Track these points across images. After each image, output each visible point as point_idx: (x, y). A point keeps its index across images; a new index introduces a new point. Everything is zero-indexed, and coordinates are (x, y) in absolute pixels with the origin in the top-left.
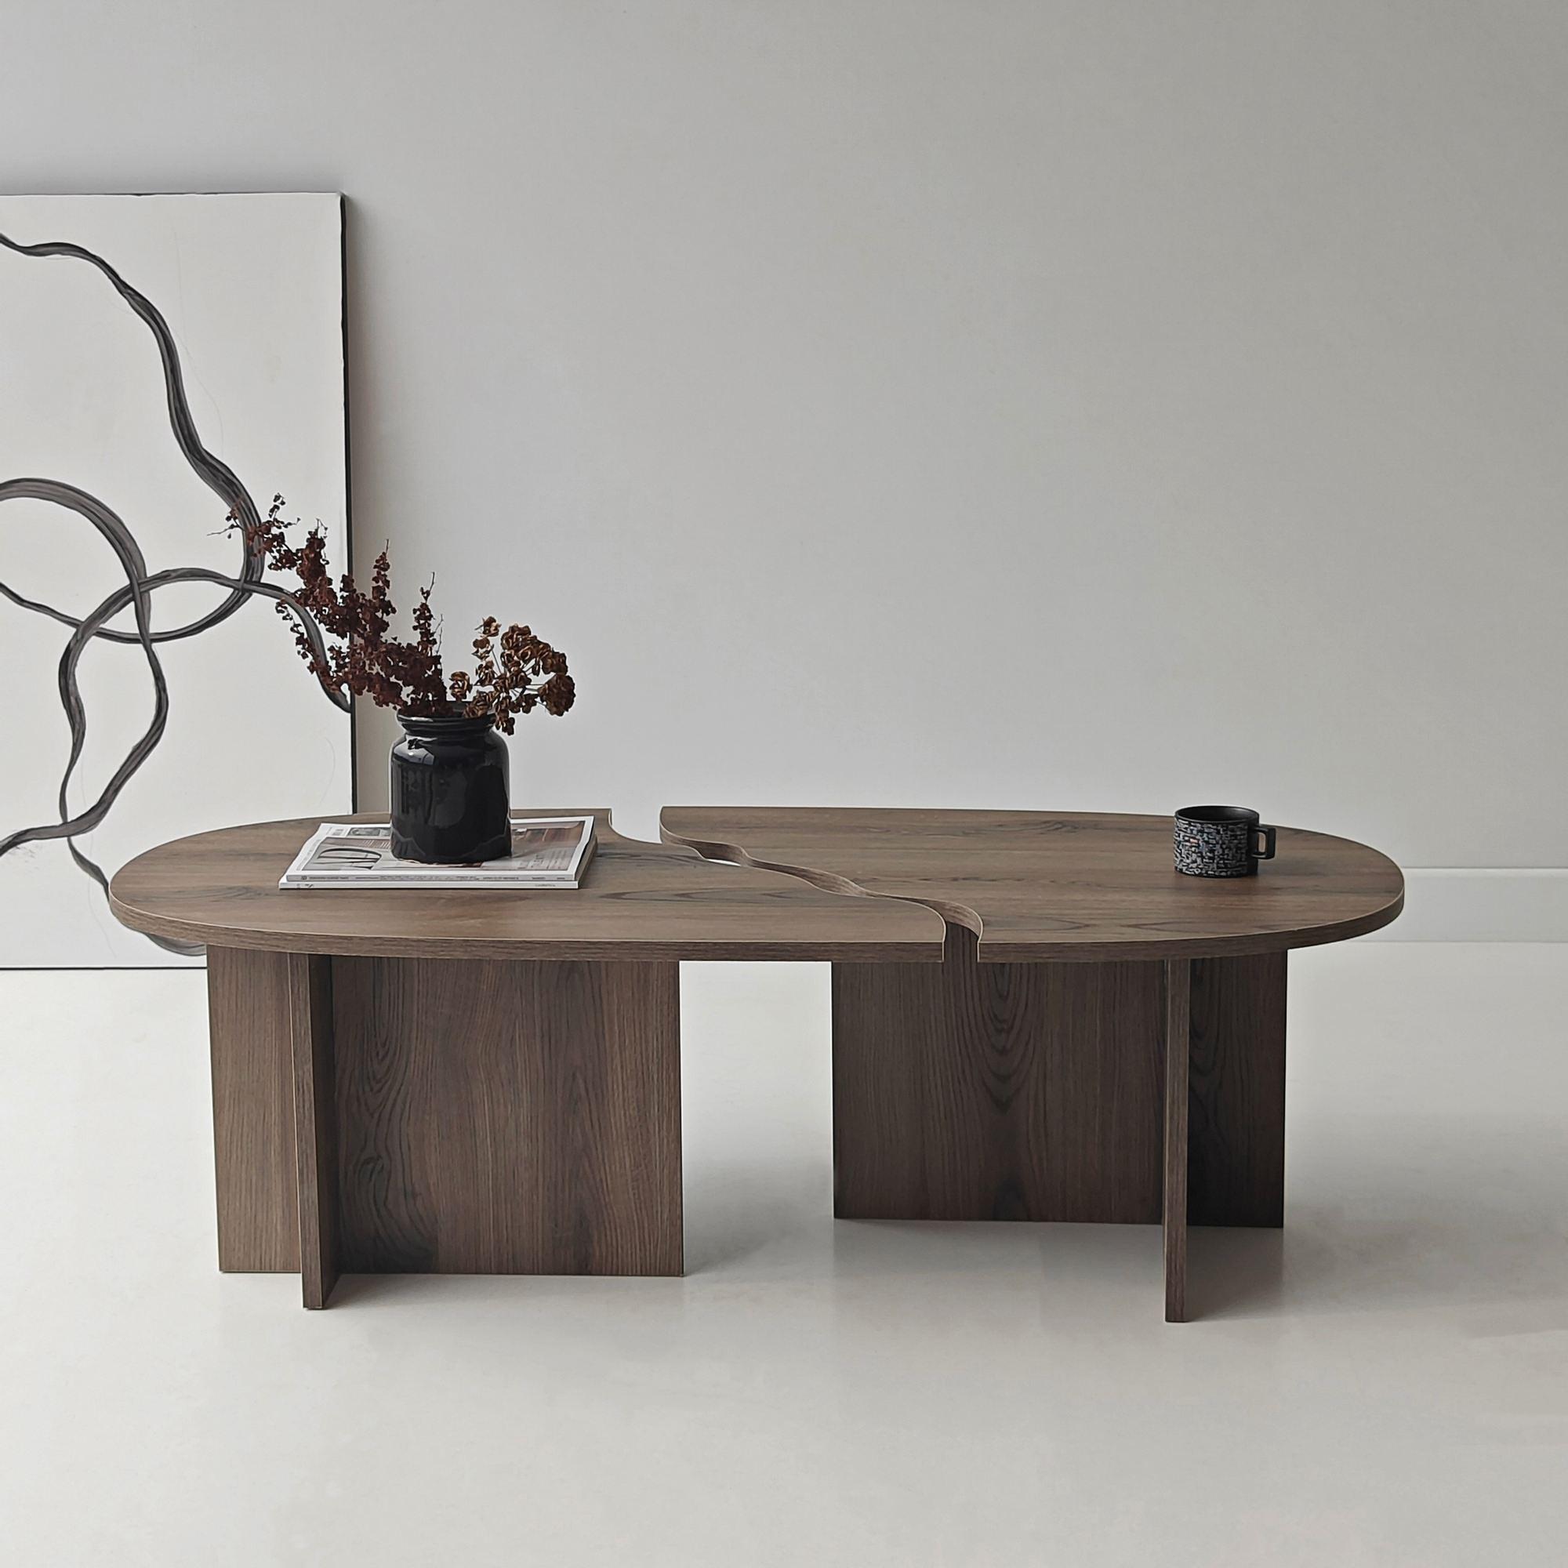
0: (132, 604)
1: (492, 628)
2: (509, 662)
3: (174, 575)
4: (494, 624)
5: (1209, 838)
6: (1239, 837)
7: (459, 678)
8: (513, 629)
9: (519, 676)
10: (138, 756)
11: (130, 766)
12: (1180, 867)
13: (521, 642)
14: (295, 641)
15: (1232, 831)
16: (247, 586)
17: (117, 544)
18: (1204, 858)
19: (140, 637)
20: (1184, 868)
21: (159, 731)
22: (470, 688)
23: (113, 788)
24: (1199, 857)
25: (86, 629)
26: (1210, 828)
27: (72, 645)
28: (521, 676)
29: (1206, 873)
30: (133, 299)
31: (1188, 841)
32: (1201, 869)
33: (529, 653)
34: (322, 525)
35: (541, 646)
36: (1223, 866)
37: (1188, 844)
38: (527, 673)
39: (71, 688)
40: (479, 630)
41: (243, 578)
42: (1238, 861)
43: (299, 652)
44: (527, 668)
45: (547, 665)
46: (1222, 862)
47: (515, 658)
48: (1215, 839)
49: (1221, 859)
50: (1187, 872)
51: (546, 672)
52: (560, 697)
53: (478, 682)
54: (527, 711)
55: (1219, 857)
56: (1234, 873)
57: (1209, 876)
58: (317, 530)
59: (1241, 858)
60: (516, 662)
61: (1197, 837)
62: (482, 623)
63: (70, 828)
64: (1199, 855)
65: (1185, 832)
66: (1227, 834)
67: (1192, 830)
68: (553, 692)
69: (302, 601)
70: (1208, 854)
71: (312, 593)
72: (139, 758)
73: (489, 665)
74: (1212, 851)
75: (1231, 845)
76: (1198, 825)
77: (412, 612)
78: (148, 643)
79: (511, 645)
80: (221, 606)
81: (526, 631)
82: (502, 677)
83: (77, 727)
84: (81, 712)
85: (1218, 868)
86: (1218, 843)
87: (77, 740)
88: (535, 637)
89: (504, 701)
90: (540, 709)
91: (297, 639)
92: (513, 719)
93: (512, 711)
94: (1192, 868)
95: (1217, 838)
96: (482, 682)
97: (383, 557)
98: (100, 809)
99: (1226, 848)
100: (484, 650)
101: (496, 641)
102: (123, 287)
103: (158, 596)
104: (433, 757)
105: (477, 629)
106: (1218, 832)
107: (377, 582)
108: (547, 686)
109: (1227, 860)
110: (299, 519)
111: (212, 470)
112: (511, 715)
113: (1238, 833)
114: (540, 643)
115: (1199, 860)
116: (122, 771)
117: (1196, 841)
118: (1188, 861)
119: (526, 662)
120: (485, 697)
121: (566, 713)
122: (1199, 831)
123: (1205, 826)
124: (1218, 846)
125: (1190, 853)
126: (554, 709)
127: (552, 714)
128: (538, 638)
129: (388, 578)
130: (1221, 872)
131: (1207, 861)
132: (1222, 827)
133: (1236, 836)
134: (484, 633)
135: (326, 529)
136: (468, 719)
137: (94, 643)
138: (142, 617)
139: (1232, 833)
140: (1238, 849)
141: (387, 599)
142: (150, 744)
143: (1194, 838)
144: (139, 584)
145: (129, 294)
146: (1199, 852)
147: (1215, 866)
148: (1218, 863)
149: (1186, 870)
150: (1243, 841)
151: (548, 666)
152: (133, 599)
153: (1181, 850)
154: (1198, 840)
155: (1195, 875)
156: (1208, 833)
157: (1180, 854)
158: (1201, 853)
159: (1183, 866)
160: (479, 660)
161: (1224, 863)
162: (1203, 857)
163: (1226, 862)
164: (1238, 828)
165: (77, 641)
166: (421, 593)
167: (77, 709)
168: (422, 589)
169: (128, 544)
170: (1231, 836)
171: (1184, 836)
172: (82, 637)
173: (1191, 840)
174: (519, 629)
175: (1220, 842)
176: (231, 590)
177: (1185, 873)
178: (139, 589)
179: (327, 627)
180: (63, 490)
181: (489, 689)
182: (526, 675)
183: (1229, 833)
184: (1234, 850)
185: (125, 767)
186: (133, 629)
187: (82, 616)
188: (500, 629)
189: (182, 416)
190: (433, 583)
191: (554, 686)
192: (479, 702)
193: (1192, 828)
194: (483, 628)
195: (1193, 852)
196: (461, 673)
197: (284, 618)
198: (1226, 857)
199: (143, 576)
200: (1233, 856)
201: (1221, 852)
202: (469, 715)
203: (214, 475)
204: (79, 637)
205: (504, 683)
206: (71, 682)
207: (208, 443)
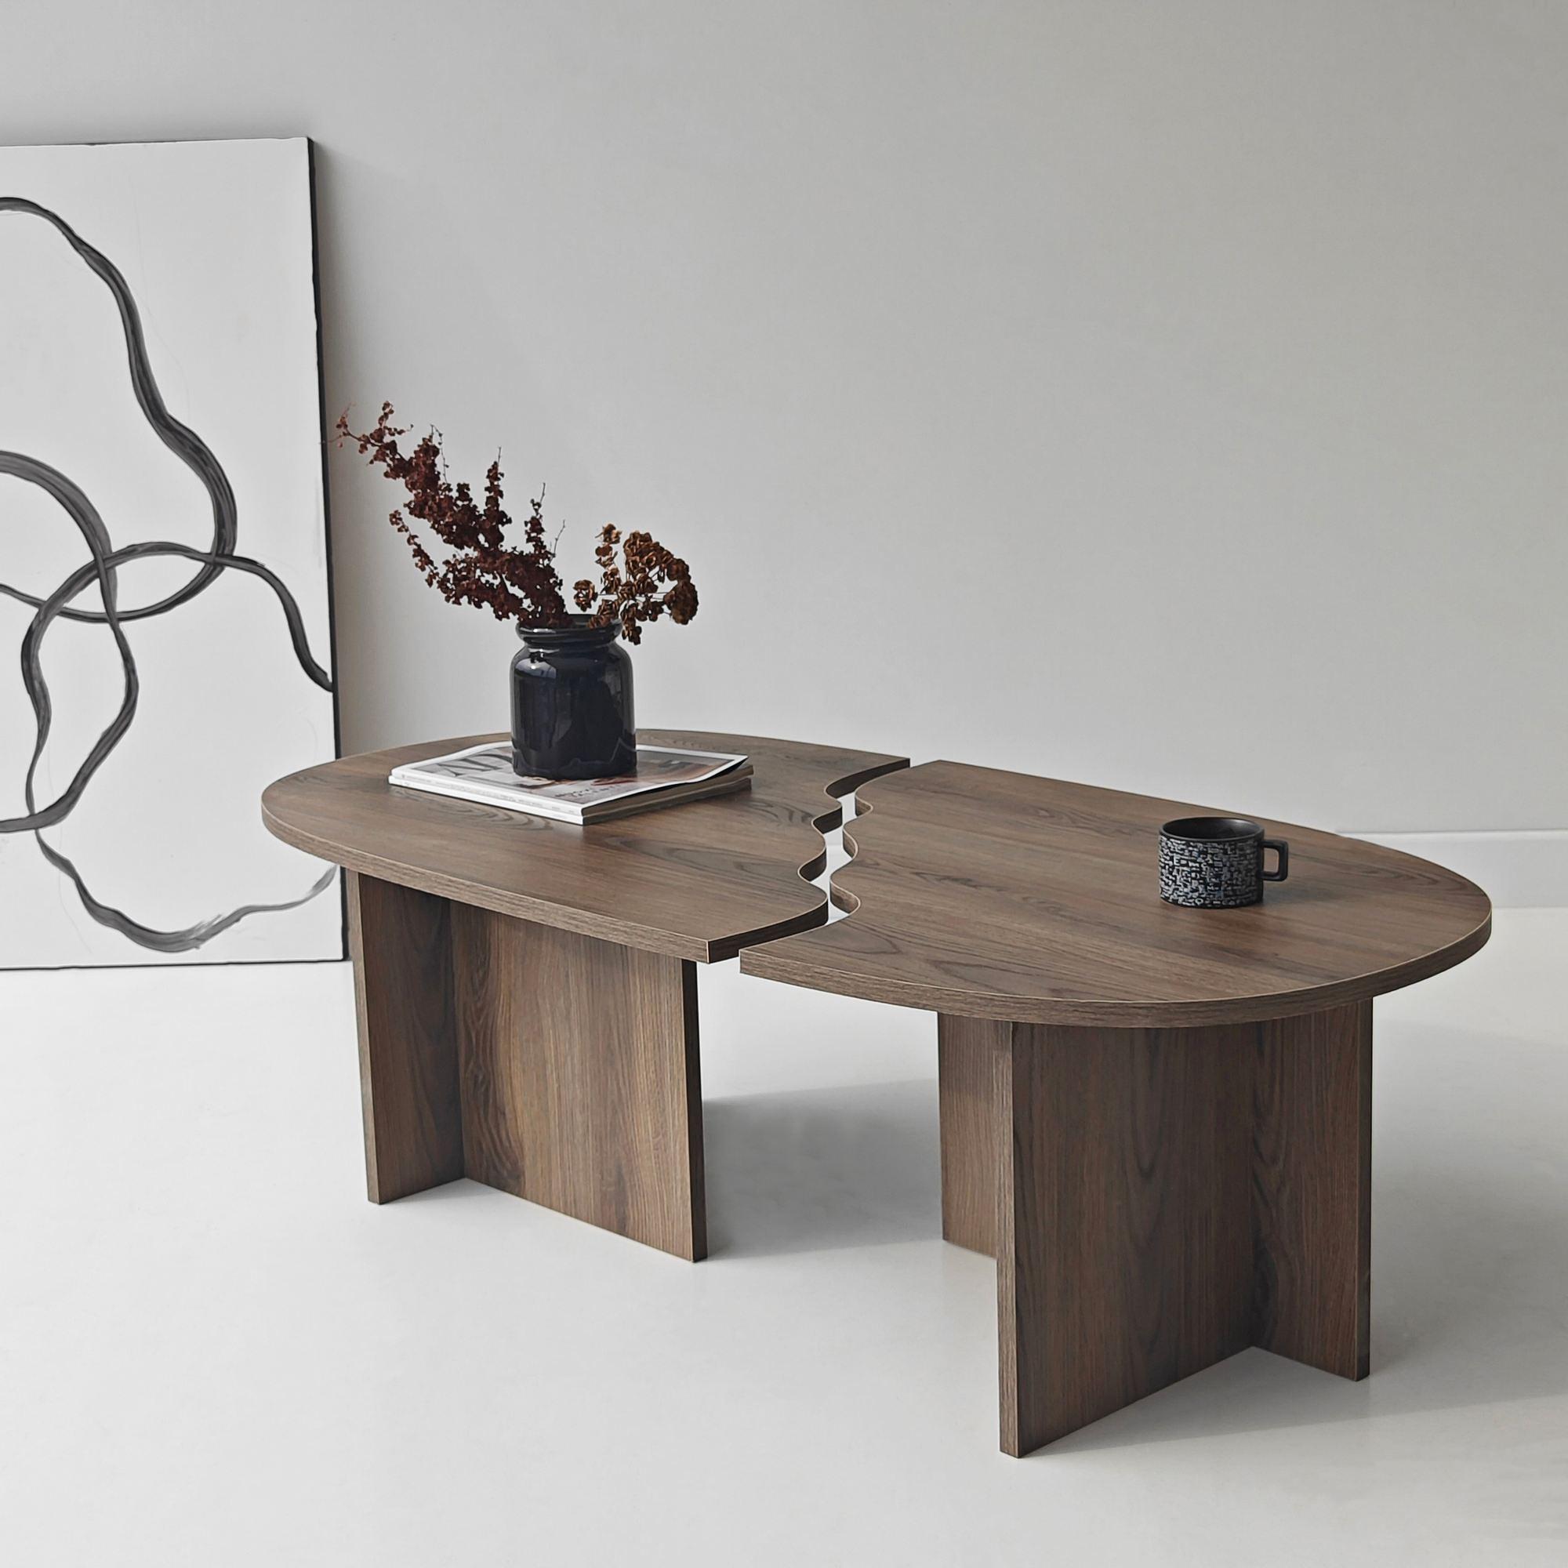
0: (97, 582)
1: (613, 536)
2: (635, 568)
3: (140, 549)
4: (615, 531)
5: (1214, 860)
6: (1248, 857)
7: (584, 587)
8: (635, 535)
9: (646, 583)
10: (109, 741)
11: (98, 754)
12: (1174, 896)
13: (644, 549)
14: (412, 553)
15: (1242, 849)
16: (218, 559)
17: (78, 516)
18: (1208, 884)
19: (106, 617)
20: (1180, 900)
21: (129, 717)
22: (595, 596)
23: (81, 777)
24: (1200, 884)
25: (49, 609)
26: (1215, 847)
27: (34, 626)
28: (648, 583)
29: (1211, 903)
30: (90, 256)
31: (1187, 865)
32: (1205, 899)
33: (654, 559)
34: (437, 431)
35: (665, 552)
36: (1231, 893)
37: (1185, 868)
38: (653, 579)
39: (34, 672)
40: (599, 538)
41: (215, 552)
42: (1247, 887)
43: (416, 565)
44: (653, 574)
45: (671, 571)
46: (1230, 888)
47: (640, 565)
48: (1221, 861)
49: (1229, 885)
50: (1184, 903)
51: (671, 579)
52: (684, 605)
53: (603, 590)
54: (654, 619)
55: (1226, 883)
56: (1244, 901)
57: (1214, 907)
58: (431, 437)
59: (1251, 883)
60: (642, 568)
61: (1199, 860)
62: (602, 531)
63: (37, 821)
64: (1201, 881)
65: (1182, 855)
66: (1235, 853)
67: (1190, 851)
68: (680, 599)
69: (417, 512)
70: (1214, 880)
71: (426, 504)
72: (110, 743)
73: (615, 572)
74: (1218, 876)
75: (1241, 867)
76: (1200, 845)
77: (524, 525)
78: (115, 621)
79: (635, 551)
80: (192, 582)
81: (646, 538)
82: (628, 584)
83: (42, 713)
84: (46, 696)
85: (1226, 896)
86: (1225, 866)
87: (43, 726)
88: (658, 543)
89: (631, 609)
90: (665, 617)
91: (414, 550)
92: (640, 628)
93: (639, 619)
94: (1192, 898)
95: (1224, 860)
96: (608, 590)
97: (495, 465)
98: (69, 800)
99: (1235, 871)
100: (607, 557)
101: (618, 548)
102: (78, 243)
103: (124, 572)
104: (553, 670)
105: (596, 537)
106: (1225, 853)
107: (490, 492)
108: (673, 592)
109: (1237, 885)
110: (412, 426)
111: (179, 437)
112: (638, 623)
113: (1248, 851)
114: (662, 549)
115: (1201, 888)
116: (91, 759)
117: (1198, 865)
118: (1186, 890)
119: (650, 569)
120: (611, 605)
121: (690, 621)
122: (1200, 853)
123: (1209, 845)
124: (1225, 870)
125: (1189, 879)
126: (680, 617)
127: (677, 622)
128: (661, 545)
129: (501, 489)
130: (1229, 901)
131: (1212, 888)
132: (1230, 845)
133: (1245, 855)
134: (605, 540)
135: (440, 435)
136: (592, 630)
137: (58, 623)
138: (108, 595)
139: (1241, 853)
140: (1248, 871)
141: (500, 509)
142: (119, 731)
143: (1195, 862)
144: (104, 561)
145: (86, 251)
146: (1201, 878)
147: (1222, 893)
148: (1225, 890)
149: (1184, 901)
150: (1252, 861)
151: (674, 573)
152: (98, 576)
153: (1175, 876)
154: (1200, 863)
155: (1196, 906)
156: (1212, 854)
157: (1175, 882)
158: (1204, 879)
159: (1179, 896)
160: (603, 568)
161: (1233, 890)
162: (1206, 884)
163: (1235, 888)
164: (1247, 845)
165: (40, 622)
166: (531, 505)
167: (41, 694)
168: (532, 501)
169: (91, 518)
170: (1240, 856)
171: (1179, 861)
172: (45, 617)
173: (1190, 864)
174: (641, 535)
175: (1228, 864)
176: (201, 565)
177: (1182, 905)
178: (105, 565)
179: (445, 537)
180: (19, 461)
181: (613, 597)
182: (653, 582)
183: (1238, 852)
184: (1244, 872)
185: (94, 755)
186: (99, 608)
187: (45, 595)
188: (621, 536)
189: (144, 380)
190: (543, 494)
191: (680, 593)
192: (604, 610)
193: (1191, 849)
194: (602, 536)
195: (1192, 879)
196: (585, 581)
197: (400, 530)
198: (1234, 882)
199: (107, 552)
200: (1243, 880)
201: (1229, 876)
202: (593, 625)
203: (180, 441)
204: (42, 617)
205: (630, 590)
206: (34, 665)
207: (174, 408)
